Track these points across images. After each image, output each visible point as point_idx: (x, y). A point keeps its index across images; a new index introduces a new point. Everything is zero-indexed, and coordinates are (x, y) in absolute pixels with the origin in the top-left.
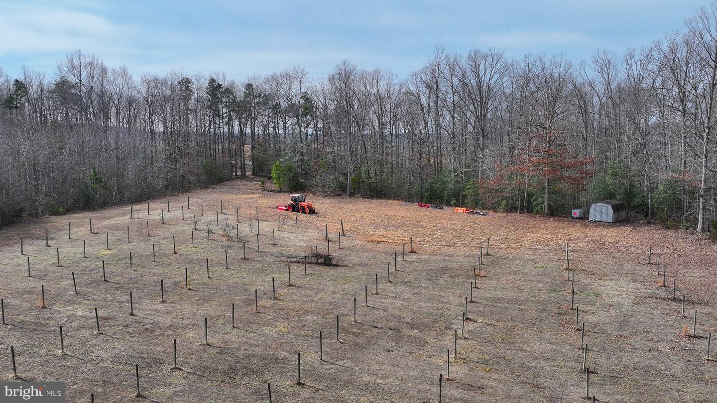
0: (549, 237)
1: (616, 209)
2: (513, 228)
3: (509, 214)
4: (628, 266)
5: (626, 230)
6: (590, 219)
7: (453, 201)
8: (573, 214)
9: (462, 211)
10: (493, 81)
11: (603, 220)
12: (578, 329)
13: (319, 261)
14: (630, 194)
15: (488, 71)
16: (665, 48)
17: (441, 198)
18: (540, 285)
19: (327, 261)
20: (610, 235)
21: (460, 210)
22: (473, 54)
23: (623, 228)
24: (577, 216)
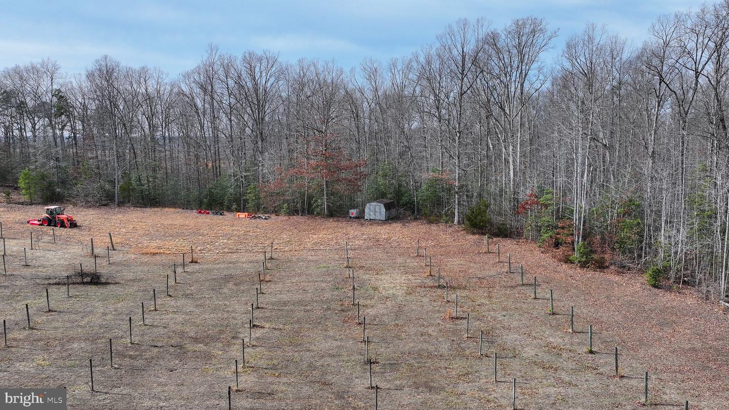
0: (330, 237)
1: (388, 207)
2: (295, 231)
3: (291, 217)
4: (400, 260)
5: (397, 226)
6: (366, 218)
7: (234, 206)
8: (350, 214)
9: (244, 216)
10: (269, 85)
11: (376, 218)
12: (360, 324)
13: (85, 280)
14: (399, 193)
15: (264, 74)
16: (422, 59)
17: (221, 204)
18: (324, 285)
19: (95, 280)
20: (384, 232)
21: (242, 215)
22: (247, 55)
23: (394, 225)
24: (354, 216)
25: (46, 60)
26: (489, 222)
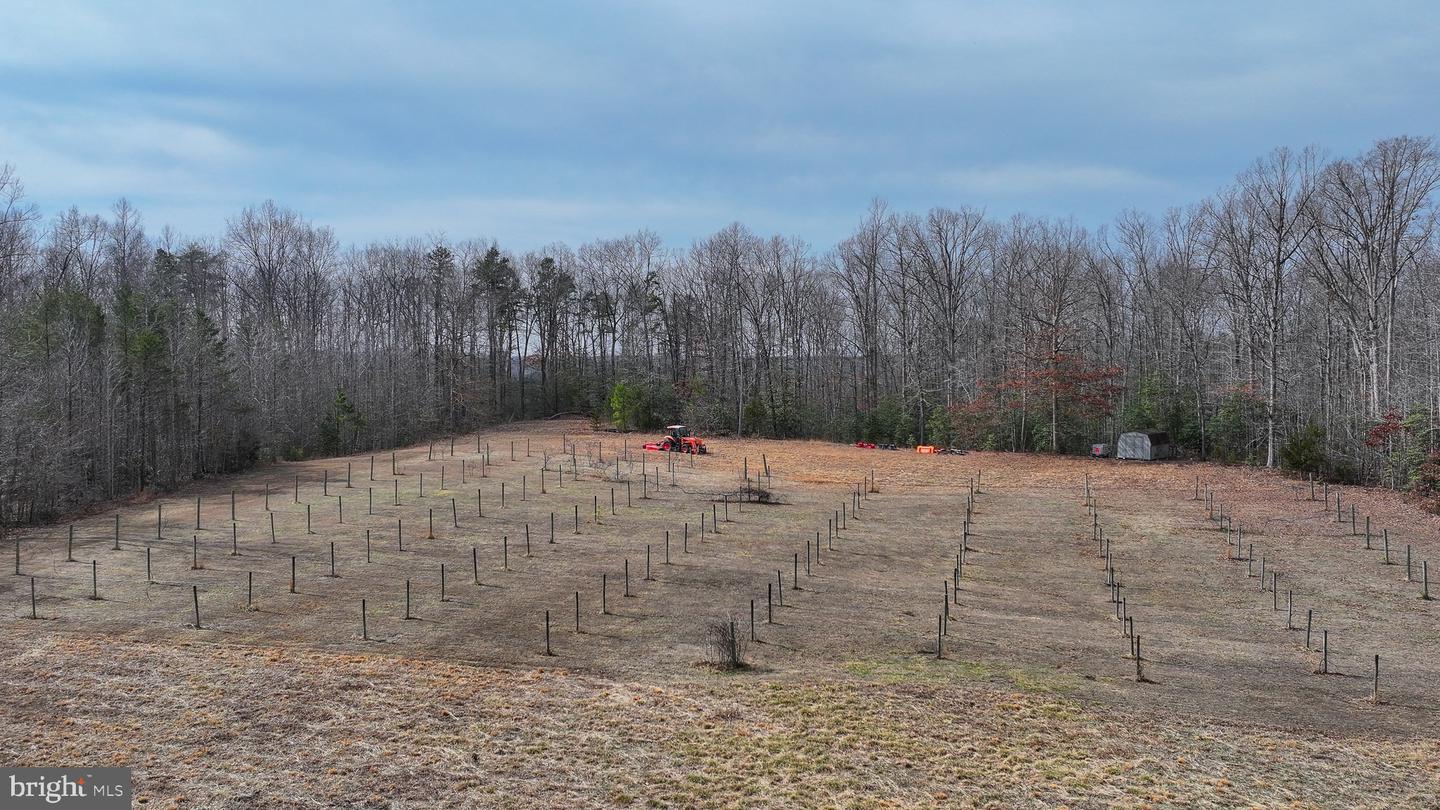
0: (1061, 475)
1: (1156, 440)
2: (1008, 467)
3: (1000, 454)
5: (1170, 468)
6: (1119, 456)
7: (911, 439)
8: (1094, 450)
9: (928, 451)
10: (966, 256)
11: (1136, 457)
13: (752, 498)
14: (1176, 420)
15: (960, 241)
16: (1219, 209)
19: (764, 498)
20: (1145, 473)
21: (925, 450)
22: (935, 213)
23: (1165, 465)
24: (1100, 453)
25: (643, 231)
26: (1321, 459)
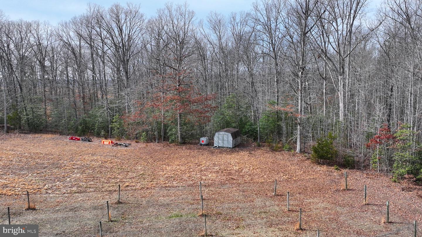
1: (235, 136)
2: (150, 161)
3: (149, 144)
4: (258, 202)
5: (243, 155)
6: (215, 145)
7: (103, 133)
8: (201, 141)
9: (108, 143)
11: (224, 146)
17: (92, 130)
21: (106, 142)
24: (204, 143)
26: (336, 154)
